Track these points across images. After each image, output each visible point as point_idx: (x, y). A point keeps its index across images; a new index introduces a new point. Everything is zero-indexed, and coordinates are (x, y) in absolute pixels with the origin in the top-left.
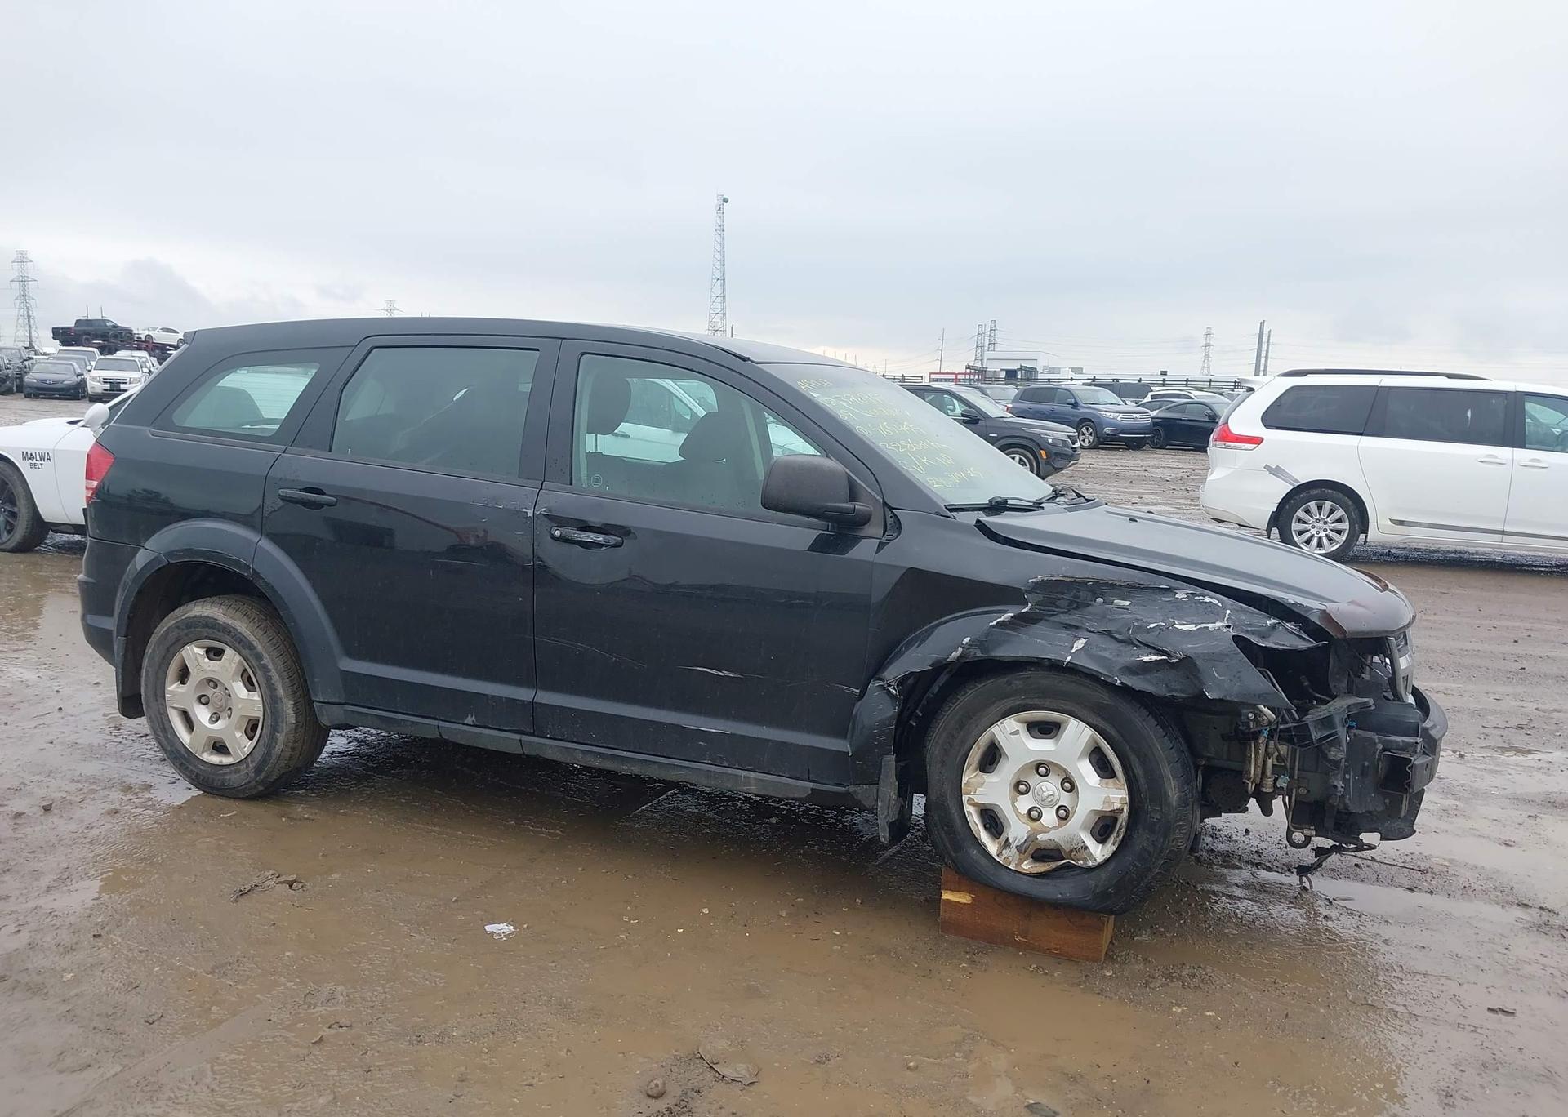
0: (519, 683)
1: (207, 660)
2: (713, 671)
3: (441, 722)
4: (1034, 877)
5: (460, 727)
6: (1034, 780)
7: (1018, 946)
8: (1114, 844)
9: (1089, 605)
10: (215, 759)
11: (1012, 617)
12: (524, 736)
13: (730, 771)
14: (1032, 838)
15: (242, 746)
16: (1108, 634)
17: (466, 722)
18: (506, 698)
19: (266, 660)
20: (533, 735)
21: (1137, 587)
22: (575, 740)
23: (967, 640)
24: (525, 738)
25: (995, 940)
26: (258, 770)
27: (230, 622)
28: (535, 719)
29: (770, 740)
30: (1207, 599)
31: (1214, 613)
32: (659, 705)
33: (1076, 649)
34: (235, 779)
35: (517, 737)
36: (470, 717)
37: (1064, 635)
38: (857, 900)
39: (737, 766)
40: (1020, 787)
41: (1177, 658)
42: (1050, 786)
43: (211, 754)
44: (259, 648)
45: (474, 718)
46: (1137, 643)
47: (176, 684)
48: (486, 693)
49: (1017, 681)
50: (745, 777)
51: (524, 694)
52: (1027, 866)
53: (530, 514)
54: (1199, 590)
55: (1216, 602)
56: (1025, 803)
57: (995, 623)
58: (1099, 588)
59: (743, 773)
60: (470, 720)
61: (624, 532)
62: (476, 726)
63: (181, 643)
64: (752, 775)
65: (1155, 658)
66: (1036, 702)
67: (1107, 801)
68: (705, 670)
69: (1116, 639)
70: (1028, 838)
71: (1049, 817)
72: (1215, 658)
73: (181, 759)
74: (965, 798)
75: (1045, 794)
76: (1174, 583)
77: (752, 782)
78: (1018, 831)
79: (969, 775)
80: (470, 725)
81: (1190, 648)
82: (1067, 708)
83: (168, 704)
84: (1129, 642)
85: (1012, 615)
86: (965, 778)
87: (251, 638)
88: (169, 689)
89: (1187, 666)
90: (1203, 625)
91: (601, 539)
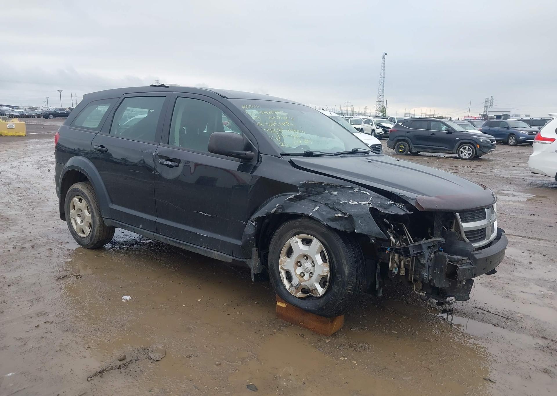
0: (152, 214)
1: (79, 202)
2: (204, 213)
3: (134, 227)
4: (300, 299)
5: (139, 229)
6: (303, 261)
7: (301, 326)
8: (326, 288)
9: (323, 193)
10: (82, 235)
11: (293, 197)
12: (155, 233)
13: (210, 250)
14: (300, 284)
15: (88, 231)
16: (327, 205)
17: (139, 227)
18: (149, 219)
19: (91, 203)
20: (156, 233)
21: (340, 187)
22: (167, 236)
23: (278, 205)
25: (294, 323)
26: (91, 239)
27: (83, 190)
28: (157, 227)
29: (220, 240)
30: (365, 192)
31: (366, 197)
32: (189, 225)
33: (315, 211)
34: (86, 242)
35: (153, 233)
37: (312, 205)
38: (256, 302)
39: (212, 249)
40: (298, 264)
41: (347, 215)
42: (308, 264)
43: (81, 233)
44: (90, 199)
45: (142, 226)
46: (336, 209)
47: (72, 210)
48: (144, 217)
49: (296, 222)
51: (153, 218)
52: (298, 295)
53: (154, 154)
54: (363, 188)
55: (368, 193)
56: (299, 270)
57: (287, 199)
58: (326, 186)
59: (213, 252)
61: (179, 161)
62: (142, 229)
63: (72, 196)
64: (216, 252)
65: (340, 215)
66: (303, 231)
67: (323, 271)
68: (201, 213)
69: (329, 207)
70: (298, 284)
71: (307, 276)
72: (360, 216)
73: (74, 234)
74: (280, 266)
75: (306, 267)
76: (354, 185)
77: (216, 255)
78: (296, 280)
79: (282, 258)
81: (352, 211)
82: (314, 234)
83: (71, 216)
84: (333, 209)
85: (293, 196)
86: (280, 259)
87: (88, 195)
88: (71, 211)
89: (350, 219)
90: (359, 203)
91: (171, 163)
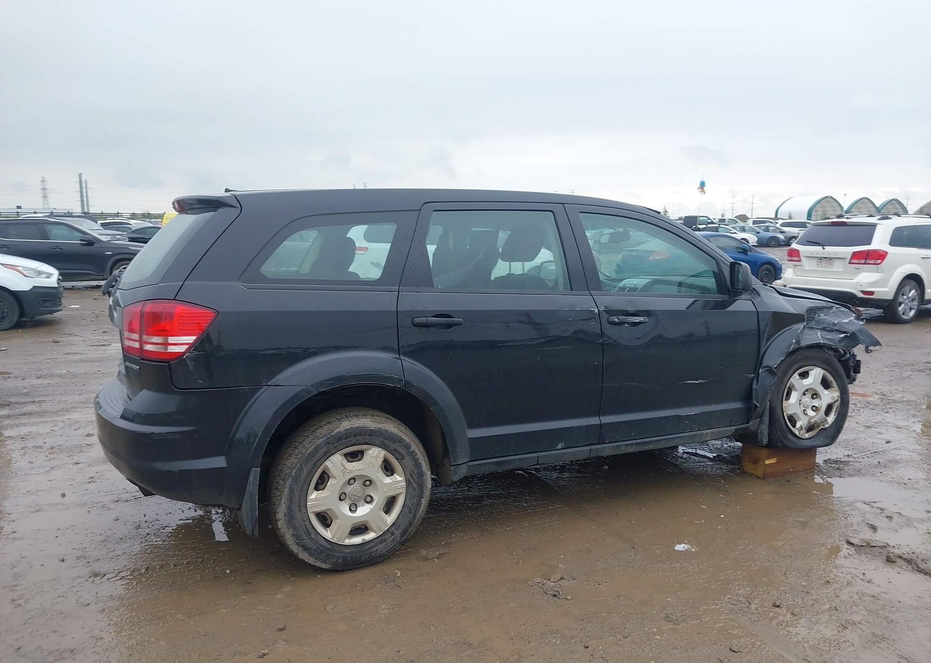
0: (588, 415)
1: (347, 463)
2: (694, 382)
3: (539, 453)
4: (810, 439)
5: (555, 452)
6: (803, 398)
8: (835, 415)
10: (357, 540)
11: (803, 328)
12: (591, 446)
13: (699, 432)
14: (809, 422)
15: (385, 521)
16: (825, 329)
17: (557, 448)
18: (585, 426)
20: (598, 444)
23: (794, 341)
24: (593, 447)
28: (601, 434)
29: (717, 411)
32: (664, 407)
33: (818, 337)
34: (381, 548)
35: (588, 448)
36: (560, 444)
39: (702, 429)
40: (800, 402)
41: (850, 333)
44: (407, 439)
45: (563, 444)
46: (834, 330)
48: (573, 426)
50: (706, 433)
51: (594, 421)
52: (807, 435)
53: (596, 311)
54: (838, 306)
56: (802, 409)
57: (800, 331)
59: (705, 432)
60: (559, 446)
61: (648, 313)
62: (566, 448)
63: (327, 455)
64: (708, 431)
65: (843, 335)
67: (833, 398)
68: (688, 381)
69: (827, 330)
70: (805, 423)
71: (811, 413)
72: (860, 331)
74: (785, 413)
75: (808, 403)
78: (803, 421)
79: (785, 403)
80: (560, 449)
81: (851, 329)
83: (310, 510)
84: (832, 331)
86: (784, 405)
88: (311, 497)
90: (849, 319)
